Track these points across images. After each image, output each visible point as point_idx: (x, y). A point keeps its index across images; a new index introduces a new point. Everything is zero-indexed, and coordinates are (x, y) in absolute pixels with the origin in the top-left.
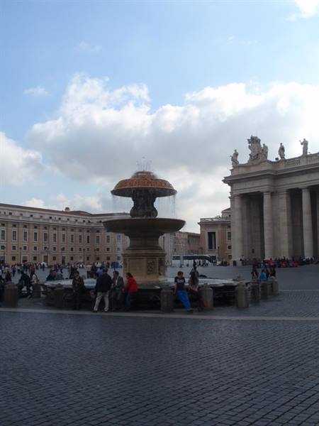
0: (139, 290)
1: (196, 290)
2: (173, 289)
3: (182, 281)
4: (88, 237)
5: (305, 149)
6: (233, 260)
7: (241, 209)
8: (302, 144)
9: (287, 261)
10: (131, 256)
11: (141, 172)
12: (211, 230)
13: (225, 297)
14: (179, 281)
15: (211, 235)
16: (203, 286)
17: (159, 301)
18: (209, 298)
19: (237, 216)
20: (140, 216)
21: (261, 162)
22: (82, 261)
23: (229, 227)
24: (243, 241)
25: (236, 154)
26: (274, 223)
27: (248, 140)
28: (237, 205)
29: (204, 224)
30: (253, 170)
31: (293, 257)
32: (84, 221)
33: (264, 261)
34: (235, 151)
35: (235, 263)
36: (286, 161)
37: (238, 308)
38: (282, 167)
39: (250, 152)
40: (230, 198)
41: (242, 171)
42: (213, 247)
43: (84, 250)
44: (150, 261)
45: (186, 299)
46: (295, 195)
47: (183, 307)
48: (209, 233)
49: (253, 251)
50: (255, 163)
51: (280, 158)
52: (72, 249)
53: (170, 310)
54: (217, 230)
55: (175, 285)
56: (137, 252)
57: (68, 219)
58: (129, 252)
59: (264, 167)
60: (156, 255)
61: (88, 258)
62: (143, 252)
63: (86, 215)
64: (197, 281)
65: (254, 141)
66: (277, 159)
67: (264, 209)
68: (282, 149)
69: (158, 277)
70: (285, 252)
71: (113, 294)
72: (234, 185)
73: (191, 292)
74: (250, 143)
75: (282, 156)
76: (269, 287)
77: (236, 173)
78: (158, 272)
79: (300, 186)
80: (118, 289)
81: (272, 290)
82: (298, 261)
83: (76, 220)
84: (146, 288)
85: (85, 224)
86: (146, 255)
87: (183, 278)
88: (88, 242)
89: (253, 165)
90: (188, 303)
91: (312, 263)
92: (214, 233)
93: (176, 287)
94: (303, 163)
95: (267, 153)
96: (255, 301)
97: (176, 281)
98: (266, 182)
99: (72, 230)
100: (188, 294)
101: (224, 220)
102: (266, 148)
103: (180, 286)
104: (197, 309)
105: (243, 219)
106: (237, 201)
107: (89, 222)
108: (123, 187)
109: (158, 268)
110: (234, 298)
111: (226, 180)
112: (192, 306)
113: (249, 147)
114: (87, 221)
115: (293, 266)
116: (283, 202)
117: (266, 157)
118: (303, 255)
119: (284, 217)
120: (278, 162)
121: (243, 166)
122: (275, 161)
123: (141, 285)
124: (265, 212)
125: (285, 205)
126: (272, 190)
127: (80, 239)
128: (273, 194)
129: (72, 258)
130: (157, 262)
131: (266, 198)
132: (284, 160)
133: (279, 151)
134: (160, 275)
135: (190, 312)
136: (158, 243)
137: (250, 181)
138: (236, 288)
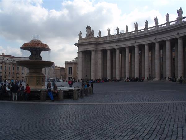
0: (31, 92)
1: (56, 92)
2: (46, 92)
3: (50, 88)
4: (13, 67)
5: (109, 33)
6: (78, 79)
7: (82, 58)
8: (108, 31)
9: (100, 80)
10: (29, 77)
11: (35, 40)
12: (70, 66)
13: (69, 95)
14: (49, 88)
15: (70, 68)
16: (59, 90)
17: (40, 97)
18: (61, 96)
19: (80, 60)
20: (34, 59)
21: (91, 38)
22: (10, 78)
23: (77, 65)
24: (82, 71)
25: (81, 34)
26: (96, 64)
27: (86, 28)
28: (81, 56)
29: (67, 63)
30: (88, 41)
31: (103, 79)
32: (11, 60)
33: (91, 80)
34: (80, 32)
35: (79, 80)
36: (101, 37)
37: (74, 99)
38: (100, 40)
39: (87, 33)
40: (77, 52)
41: (83, 41)
42: (71, 73)
43: (11, 73)
44: (38, 79)
45: (51, 95)
46: (104, 52)
47: (50, 99)
48: (69, 67)
49: (87, 76)
50: (88, 38)
51: (99, 36)
52: (5, 73)
53: (44, 100)
54: (73, 66)
55: (47, 90)
56: (32, 75)
57: (3, 59)
58: (29, 75)
59: (92, 40)
60: (41, 77)
61: (13, 77)
62: (35, 75)
63: (12, 57)
64: (57, 88)
65: (88, 28)
66: (98, 36)
67: (92, 58)
68: (100, 32)
69: (41, 86)
70: (100, 76)
71: (19, 94)
72: (80, 47)
73: (54, 93)
74: (87, 29)
75: (100, 35)
76: (89, 91)
77: (80, 42)
78: (41, 84)
79: (106, 49)
80: (21, 91)
81: (90, 92)
82: (104, 80)
83: (7, 60)
84: (34, 91)
85: (12, 61)
86: (36, 77)
87: (51, 87)
88: (13, 70)
89: (88, 39)
90: (52, 97)
91: (110, 81)
92: (71, 67)
93: (47, 91)
94: (108, 39)
95: (94, 34)
96: (82, 97)
97: (47, 88)
98: (93, 46)
99: (5, 64)
100: (53, 94)
101: (76, 62)
102: (93, 31)
103: (49, 90)
104: (56, 100)
105: (83, 62)
106: (81, 54)
107: (14, 60)
108: (26, 46)
109: (41, 82)
110: (73, 95)
111: (76, 45)
112: (54, 99)
113: (86, 30)
114: (13, 60)
115: (102, 82)
116: (100, 55)
117: (93, 35)
118: (107, 78)
119: (100, 61)
120: (98, 38)
121: (83, 39)
122: (97, 37)
123: (32, 90)
124: (92, 59)
125: (100, 57)
126: (95, 50)
127: (9, 68)
128: (95, 52)
129: (5, 77)
130: (41, 80)
131: (93, 53)
132: (100, 37)
133: (99, 33)
134: (42, 85)
135: (53, 101)
136: (42, 72)
137: (86, 45)
138: (74, 91)
